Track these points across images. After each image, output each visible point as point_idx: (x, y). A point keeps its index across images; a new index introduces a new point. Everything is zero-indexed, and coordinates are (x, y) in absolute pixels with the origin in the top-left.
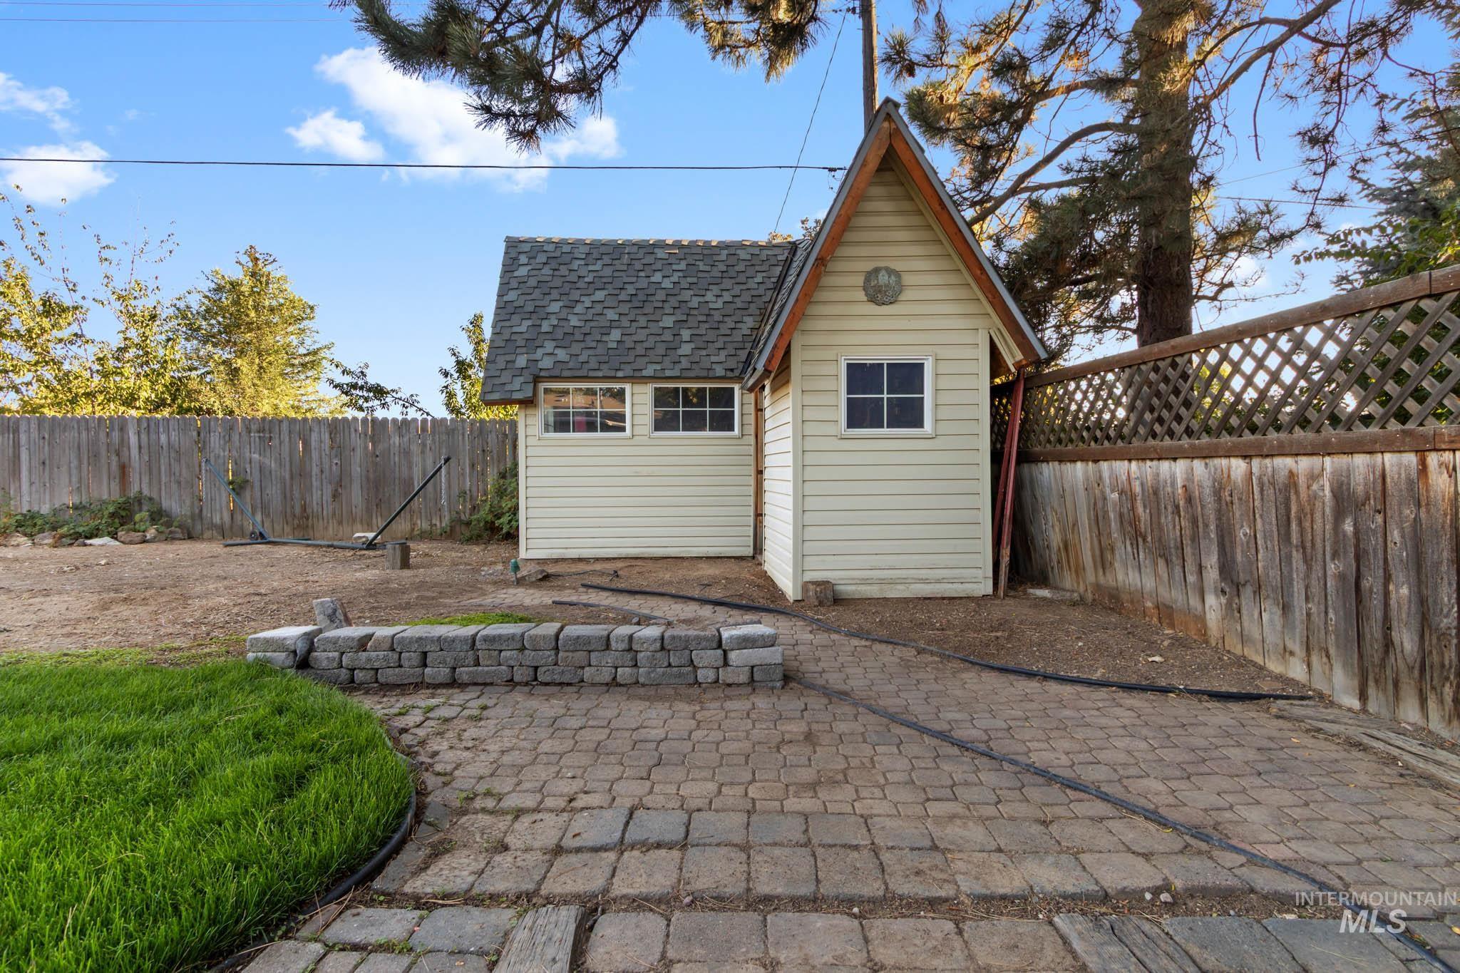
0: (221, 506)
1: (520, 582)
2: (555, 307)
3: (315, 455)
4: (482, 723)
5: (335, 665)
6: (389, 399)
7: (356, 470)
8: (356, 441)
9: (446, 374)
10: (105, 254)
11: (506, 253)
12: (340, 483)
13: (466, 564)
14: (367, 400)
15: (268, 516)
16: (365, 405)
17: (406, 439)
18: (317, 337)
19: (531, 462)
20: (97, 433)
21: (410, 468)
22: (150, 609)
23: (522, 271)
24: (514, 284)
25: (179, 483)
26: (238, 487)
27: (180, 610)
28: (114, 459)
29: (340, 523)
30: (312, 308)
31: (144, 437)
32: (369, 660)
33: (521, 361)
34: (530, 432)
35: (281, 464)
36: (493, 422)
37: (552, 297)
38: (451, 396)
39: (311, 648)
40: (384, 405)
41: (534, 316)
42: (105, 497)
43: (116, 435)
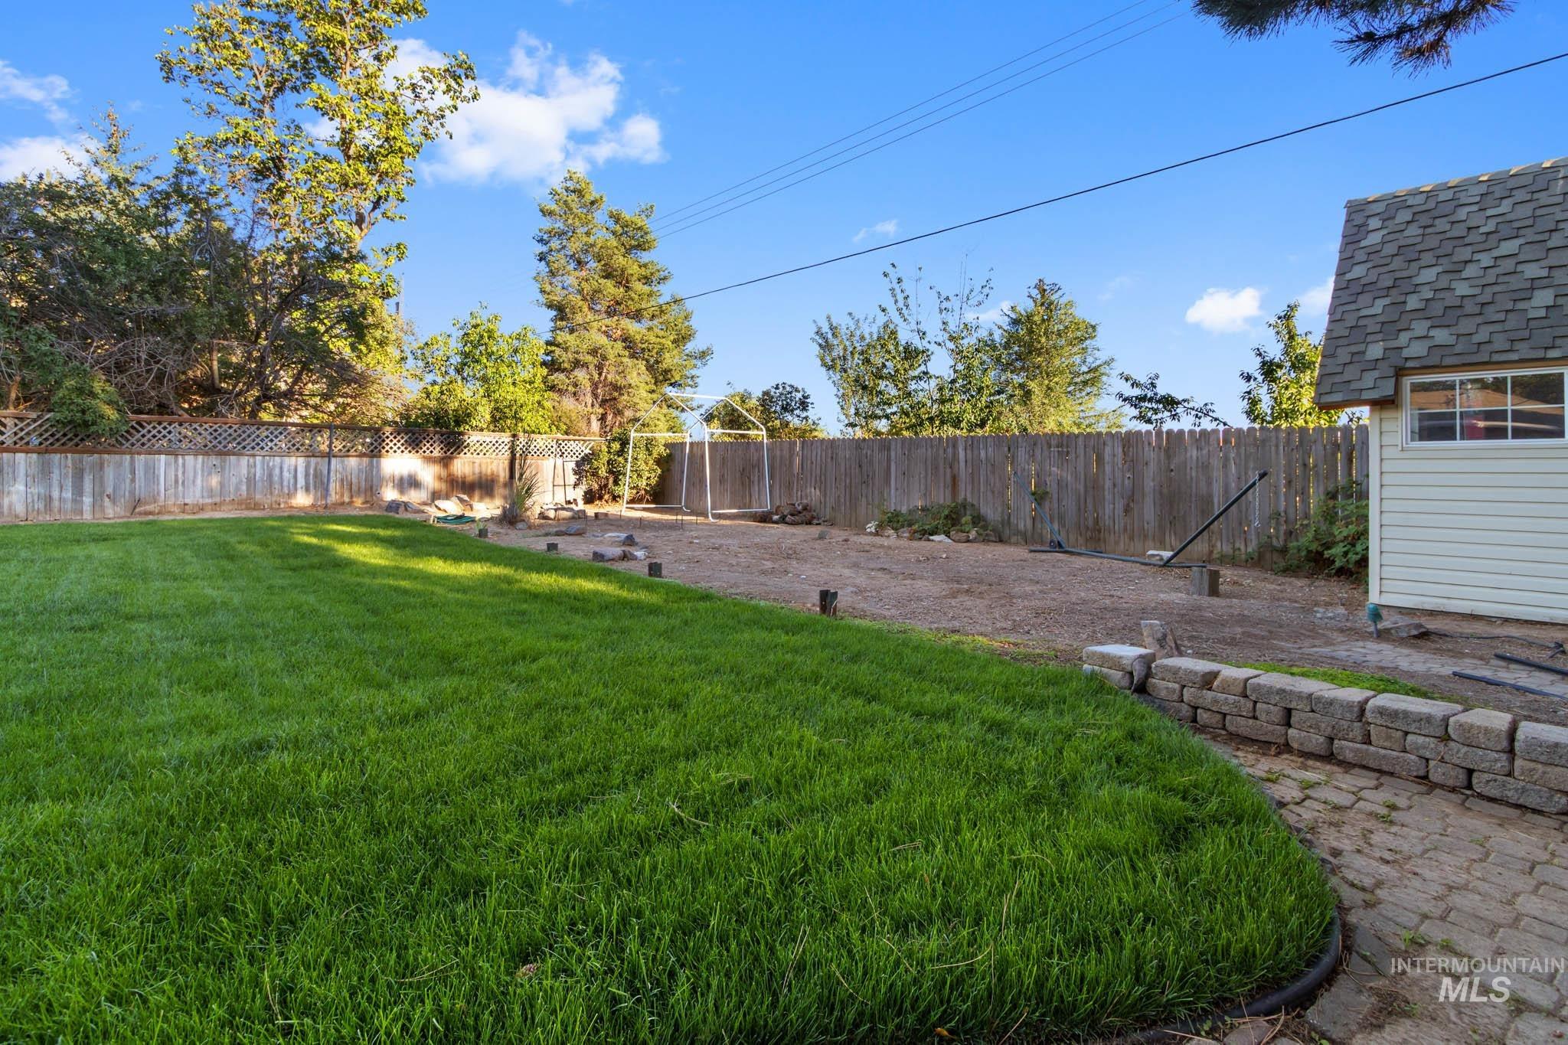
0: (1024, 513)
1: (1382, 635)
2: (1429, 275)
3: (1108, 468)
4: (1394, 829)
5: (1175, 697)
6: (1180, 410)
7: (1149, 484)
8: (1151, 455)
9: (1248, 378)
10: (945, 304)
11: (1347, 221)
12: (1132, 498)
13: (1291, 600)
14: (1156, 411)
15: (1064, 526)
16: (1154, 417)
17: (1205, 452)
18: (1097, 354)
19: (1387, 480)
20: (938, 450)
21: (1209, 483)
22: (986, 602)
23: (1374, 239)
24: (1360, 256)
25: (993, 492)
26: (1040, 497)
27: (1008, 607)
28: (948, 471)
29: (1132, 538)
30: (1094, 327)
31: (969, 452)
32: (1215, 701)
33: (1375, 351)
34: (1386, 440)
35: (1076, 478)
36: (1319, 430)
37: (1423, 263)
38: (1254, 402)
39: (1149, 674)
40: (1174, 417)
41: (1393, 292)
42: (942, 502)
43: (950, 450)
